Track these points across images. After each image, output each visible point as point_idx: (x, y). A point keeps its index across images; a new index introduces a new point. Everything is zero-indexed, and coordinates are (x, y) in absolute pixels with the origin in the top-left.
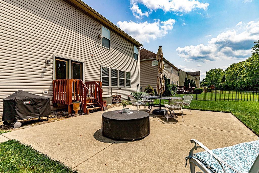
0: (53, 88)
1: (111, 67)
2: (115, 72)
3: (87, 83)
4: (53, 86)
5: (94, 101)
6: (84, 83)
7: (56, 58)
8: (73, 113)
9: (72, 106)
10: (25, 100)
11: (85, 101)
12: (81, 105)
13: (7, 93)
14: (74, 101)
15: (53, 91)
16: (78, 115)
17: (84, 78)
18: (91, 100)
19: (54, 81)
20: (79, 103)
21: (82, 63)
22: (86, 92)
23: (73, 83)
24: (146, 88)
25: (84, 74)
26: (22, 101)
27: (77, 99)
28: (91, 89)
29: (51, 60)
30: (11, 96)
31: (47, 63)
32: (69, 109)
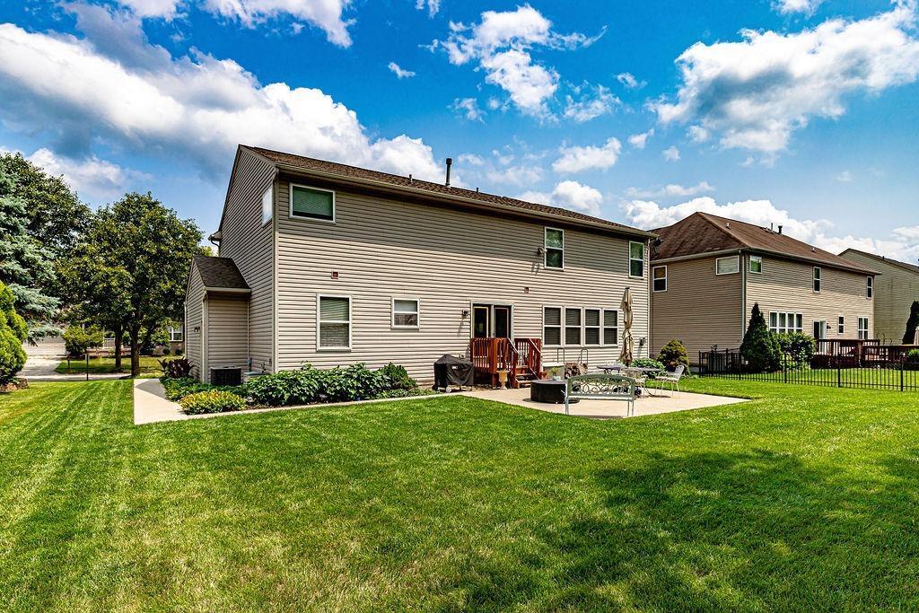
0: (472, 349)
1: (563, 306)
2: (574, 314)
3: (517, 341)
4: (471, 347)
5: (528, 371)
6: (512, 341)
7: (474, 305)
8: (499, 385)
9: (497, 376)
10: (455, 365)
11: (514, 369)
12: (509, 375)
13: (436, 357)
14: (499, 369)
15: (471, 353)
16: (505, 388)
17: (513, 331)
18: (522, 369)
19: (472, 340)
20: (506, 371)
21: (510, 307)
22: (516, 356)
23: (499, 344)
24: (664, 347)
25: (512, 329)
26: (452, 365)
27: (504, 367)
28: (522, 351)
29: (469, 309)
30: (440, 359)
31: (465, 314)
32: (494, 379)
